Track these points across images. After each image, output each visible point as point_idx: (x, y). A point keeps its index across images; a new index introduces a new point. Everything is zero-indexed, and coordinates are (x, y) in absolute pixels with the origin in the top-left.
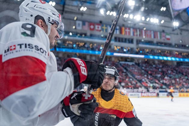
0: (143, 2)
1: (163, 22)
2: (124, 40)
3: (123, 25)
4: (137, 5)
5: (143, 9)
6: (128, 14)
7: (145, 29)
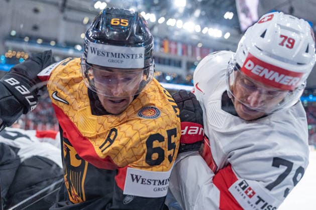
0: (199, 2)
1: (227, 36)
2: (167, 62)
3: (166, 38)
4: (190, 6)
5: (197, 13)
6: (176, 19)
7: (200, 45)
